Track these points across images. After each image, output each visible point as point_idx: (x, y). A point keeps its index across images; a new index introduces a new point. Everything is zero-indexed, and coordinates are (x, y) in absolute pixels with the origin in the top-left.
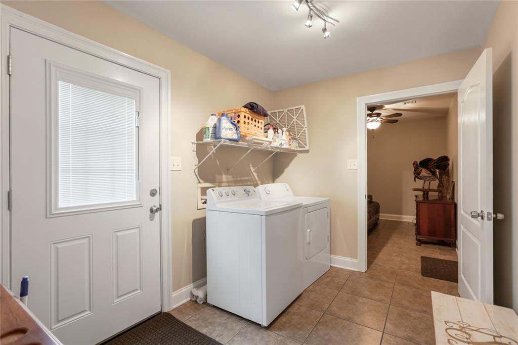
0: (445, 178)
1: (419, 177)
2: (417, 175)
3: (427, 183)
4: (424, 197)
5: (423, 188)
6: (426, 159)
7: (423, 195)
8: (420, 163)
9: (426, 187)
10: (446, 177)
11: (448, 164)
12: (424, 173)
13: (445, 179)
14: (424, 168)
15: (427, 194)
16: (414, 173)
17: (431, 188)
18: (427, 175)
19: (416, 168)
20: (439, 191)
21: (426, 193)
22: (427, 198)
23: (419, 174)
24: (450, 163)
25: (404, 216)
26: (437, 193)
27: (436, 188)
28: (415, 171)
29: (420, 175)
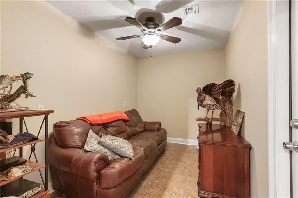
0: (227, 106)
1: (202, 105)
2: (201, 103)
3: (211, 111)
4: (207, 127)
5: (207, 117)
6: (210, 84)
7: (207, 125)
8: (203, 89)
9: (210, 117)
10: (229, 105)
11: (234, 90)
12: (208, 100)
13: (228, 108)
14: (208, 94)
15: (211, 124)
16: (198, 101)
17: (214, 117)
18: (210, 103)
19: (200, 95)
20: (222, 120)
21: (209, 123)
22: (211, 128)
23: (202, 101)
24: (236, 88)
25: (189, 140)
26: (219, 123)
27: (219, 117)
28: (198, 97)
29: (204, 103)
